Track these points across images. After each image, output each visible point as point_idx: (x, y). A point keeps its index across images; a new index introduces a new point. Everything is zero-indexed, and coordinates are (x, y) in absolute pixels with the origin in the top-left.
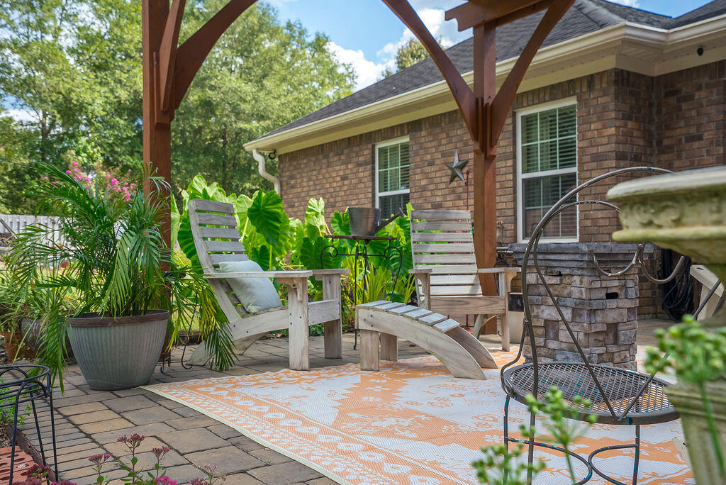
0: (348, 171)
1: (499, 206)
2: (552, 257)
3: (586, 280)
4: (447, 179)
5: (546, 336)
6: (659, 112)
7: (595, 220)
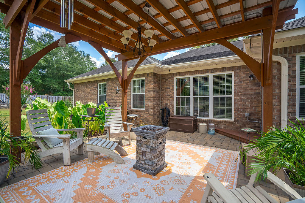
0: (92, 89)
1: (128, 100)
2: (145, 134)
3: (154, 141)
4: (115, 93)
5: (143, 155)
6: (161, 82)
7: (149, 105)
